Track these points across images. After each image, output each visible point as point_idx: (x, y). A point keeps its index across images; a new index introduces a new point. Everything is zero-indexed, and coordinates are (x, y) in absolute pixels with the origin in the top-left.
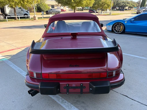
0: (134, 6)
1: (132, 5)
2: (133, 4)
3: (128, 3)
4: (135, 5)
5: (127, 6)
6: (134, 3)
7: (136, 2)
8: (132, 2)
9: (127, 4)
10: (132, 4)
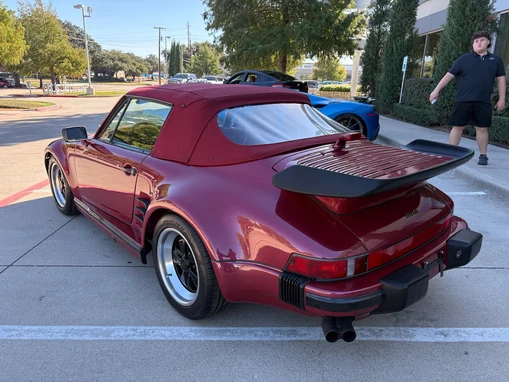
0: (142, 70)
1: (135, 68)
2: (138, 65)
3: (120, 60)
4: (145, 68)
5: (121, 69)
6: (139, 60)
7: (144, 57)
8: (132, 56)
9: (119, 63)
10: (134, 64)
